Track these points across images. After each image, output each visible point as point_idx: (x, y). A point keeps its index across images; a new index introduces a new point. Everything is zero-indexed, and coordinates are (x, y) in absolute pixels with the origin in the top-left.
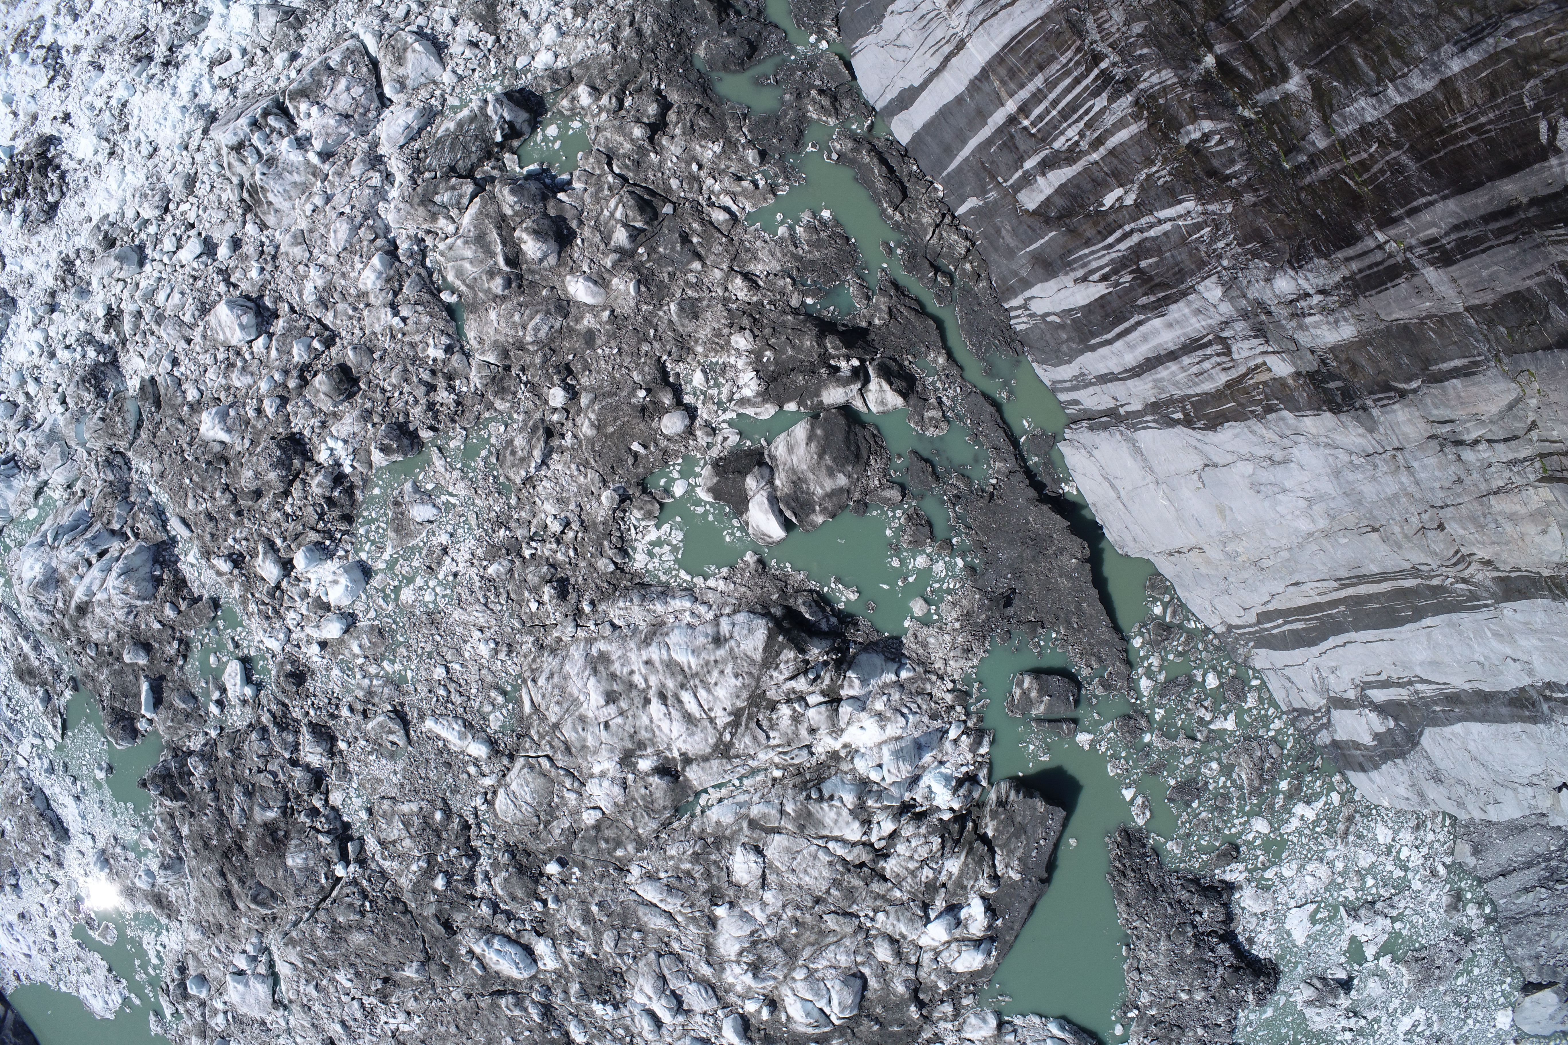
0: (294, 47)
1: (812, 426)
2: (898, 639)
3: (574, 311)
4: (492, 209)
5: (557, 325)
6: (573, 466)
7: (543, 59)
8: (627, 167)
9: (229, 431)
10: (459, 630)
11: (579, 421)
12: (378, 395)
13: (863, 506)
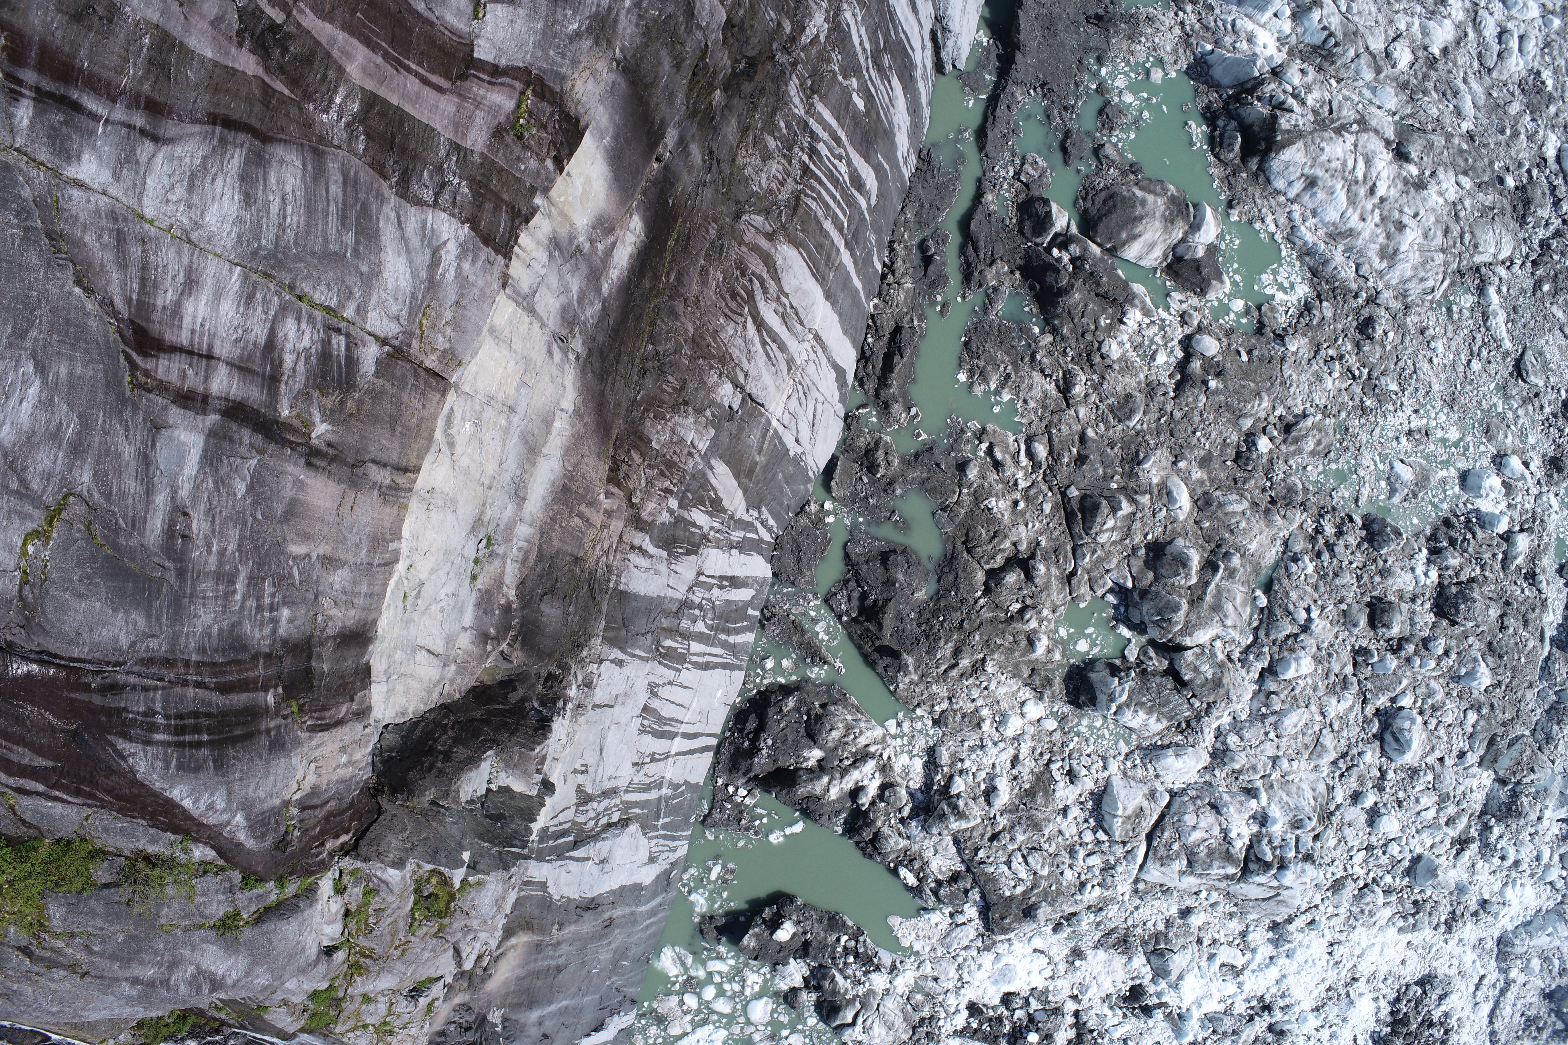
0: (1179, 921)
1: (1124, 243)
2: (1186, 72)
3: (1199, 491)
4: (1193, 617)
5: (1218, 493)
6: (1292, 390)
7: (1035, 710)
8: (1065, 557)
9: (1475, 660)
10: (1443, 377)
11: (1262, 415)
12: (1366, 578)
13: (1133, 168)
